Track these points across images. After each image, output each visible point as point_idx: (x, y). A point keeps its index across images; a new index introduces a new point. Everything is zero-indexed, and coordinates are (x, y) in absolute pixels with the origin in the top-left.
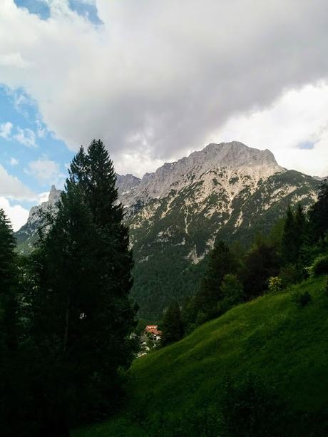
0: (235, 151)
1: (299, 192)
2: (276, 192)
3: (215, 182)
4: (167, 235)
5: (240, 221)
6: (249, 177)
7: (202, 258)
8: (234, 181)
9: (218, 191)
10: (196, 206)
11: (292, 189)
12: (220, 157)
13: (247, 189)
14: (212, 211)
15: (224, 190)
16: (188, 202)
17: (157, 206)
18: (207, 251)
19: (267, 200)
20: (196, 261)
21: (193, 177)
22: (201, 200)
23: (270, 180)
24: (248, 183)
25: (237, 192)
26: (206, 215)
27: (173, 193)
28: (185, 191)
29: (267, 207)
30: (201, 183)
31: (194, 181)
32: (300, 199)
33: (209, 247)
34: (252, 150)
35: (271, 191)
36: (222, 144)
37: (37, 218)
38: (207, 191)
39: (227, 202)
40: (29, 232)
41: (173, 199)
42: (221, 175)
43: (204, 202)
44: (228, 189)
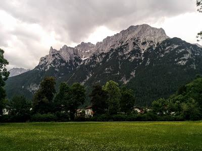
1: (179, 48)
2: (167, 48)
3: (134, 44)
4: (110, 70)
5: (148, 63)
6: (152, 42)
7: (128, 81)
8: (144, 43)
9: (136, 48)
10: (124, 56)
11: (176, 46)
12: (136, 32)
13: (151, 48)
14: (133, 58)
15: (139, 48)
16: (120, 54)
17: (104, 56)
18: (131, 78)
19: (163, 52)
20: (126, 83)
21: (122, 42)
22: (127, 52)
23: (164, 42)
24: (151, 44)
25: (146, 49)
26: (130, 60)
27: (112, 50)
28: (118, 49)
29: (162, 56)
30: (127, 44)
31: (123, 44)
32: (181, 51)
33: (132, 76)
34: (153, 28)
35: (164, 47)
36: (137, 26)
38: (130, 49)
39: (141, 54)
41: (112, 53)
42: (137, 41)
43: (128, 54)
44: (142, 47)
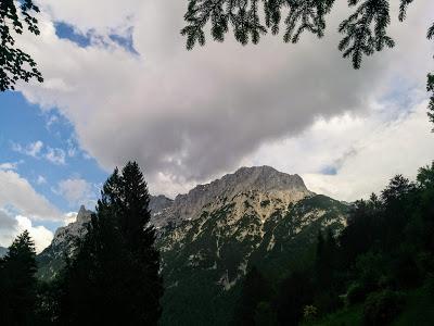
0: (267, 174)
1: (328, 216)
2: (306, 216)
3: (247, 204)
4: (198, 258)
5: (272, 244)
6: (280, 201)
7: (233, 283)
8: (265, 204)
9: (250, 214)
10: (228, 228)
11: (321, 213)
12: (251, 180)
13: (277, 213)
14: (244, 234)
15: (256, 213)
16: (220, 224)
17: (188, 228)
18: (239, 276)
19: (298, 224)
20: (228, 287)
21: (225, 200)
22: (233, 222)
23: (301, 203)
24: (279, 206)
25: (268, 215)
26: (238, 238)
27: (205, 215)
28: (218, 212)
29: (298, 231)
30: (233, 205)
31: (227, 203)
32: (330, 223)
33: (241, 272)
34: (282, 175)
35: (301, 215)
36: (254, 168)
37: (62, 239)
38: (239, 213)
39: (259, 225)
40: (52, 254)
41: (205, 221)
42: (253, 198)
43: (236, 225)
44: (260, 211)
